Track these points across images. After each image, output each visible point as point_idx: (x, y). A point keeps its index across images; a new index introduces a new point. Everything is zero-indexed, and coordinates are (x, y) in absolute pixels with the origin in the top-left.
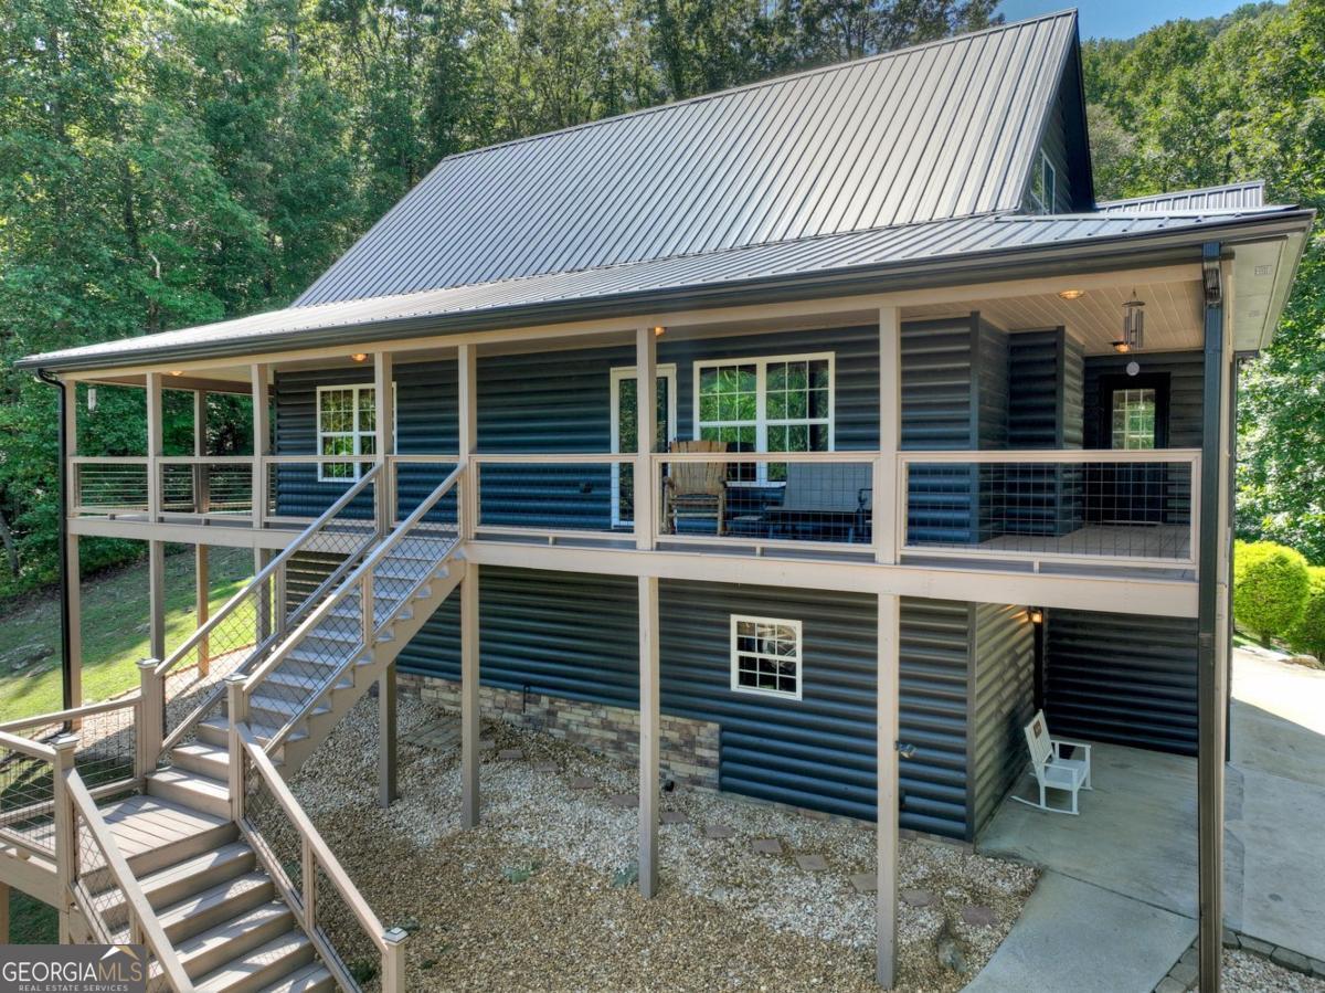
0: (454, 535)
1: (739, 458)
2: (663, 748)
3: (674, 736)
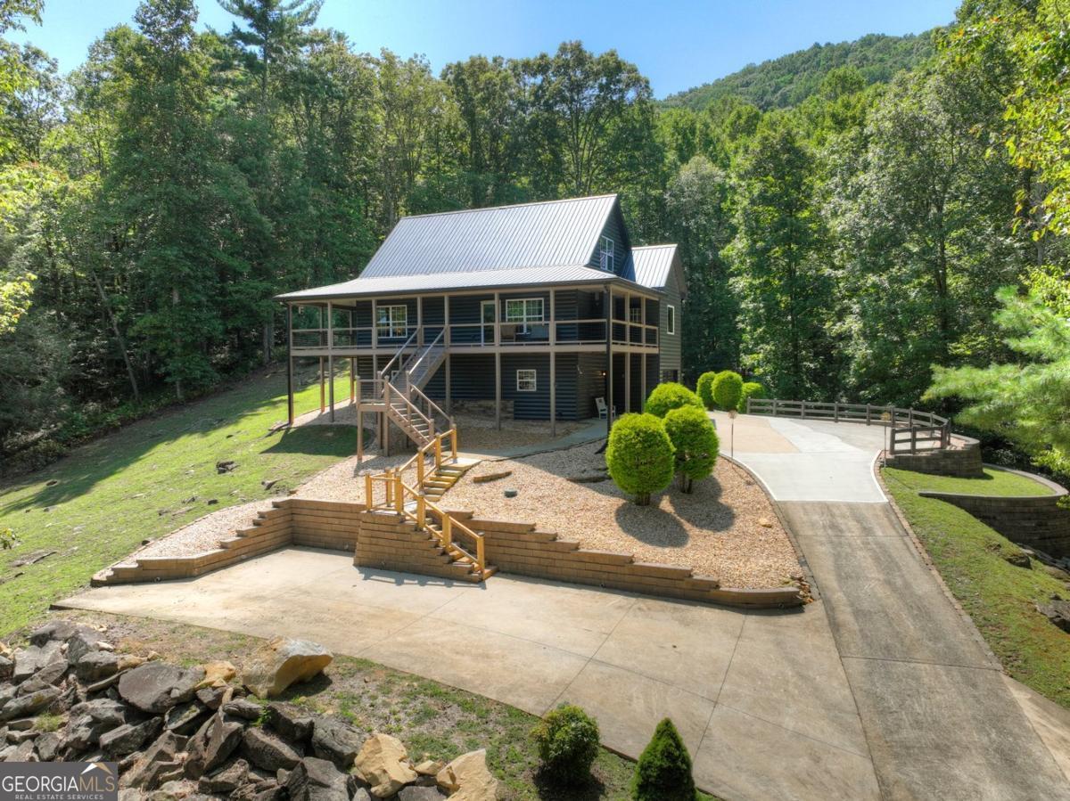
0: (444, 346)
2: (501, 409)
3: (504, 406)
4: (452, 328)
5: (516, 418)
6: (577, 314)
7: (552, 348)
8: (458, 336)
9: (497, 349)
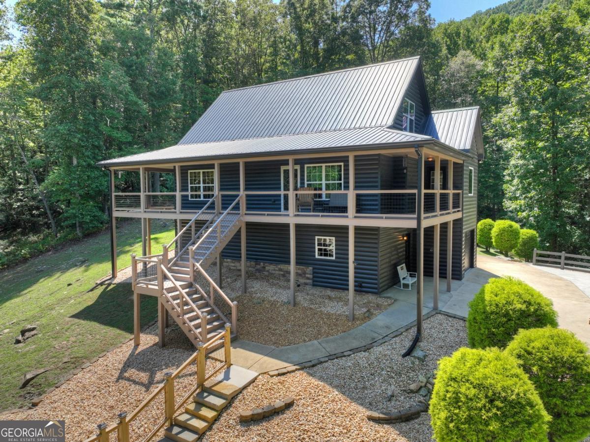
0: (239, 214)
1: (318, 192)
2: (297, 275)
3: (300, 272)
4: (247, 196)
5: (314, 285)
6: (379, 184)
7: (351, 220)
8: (254, 204)
9: (291, 218)
